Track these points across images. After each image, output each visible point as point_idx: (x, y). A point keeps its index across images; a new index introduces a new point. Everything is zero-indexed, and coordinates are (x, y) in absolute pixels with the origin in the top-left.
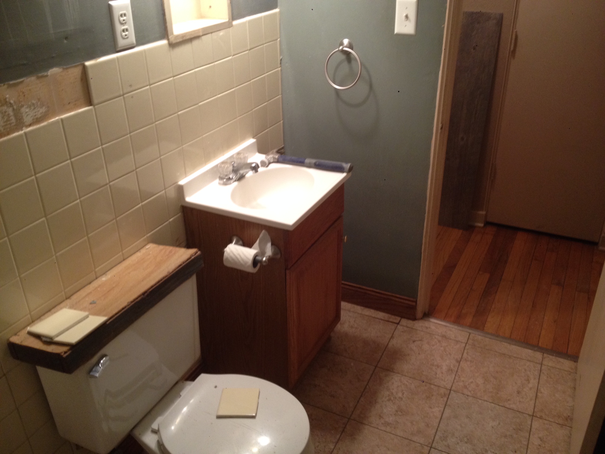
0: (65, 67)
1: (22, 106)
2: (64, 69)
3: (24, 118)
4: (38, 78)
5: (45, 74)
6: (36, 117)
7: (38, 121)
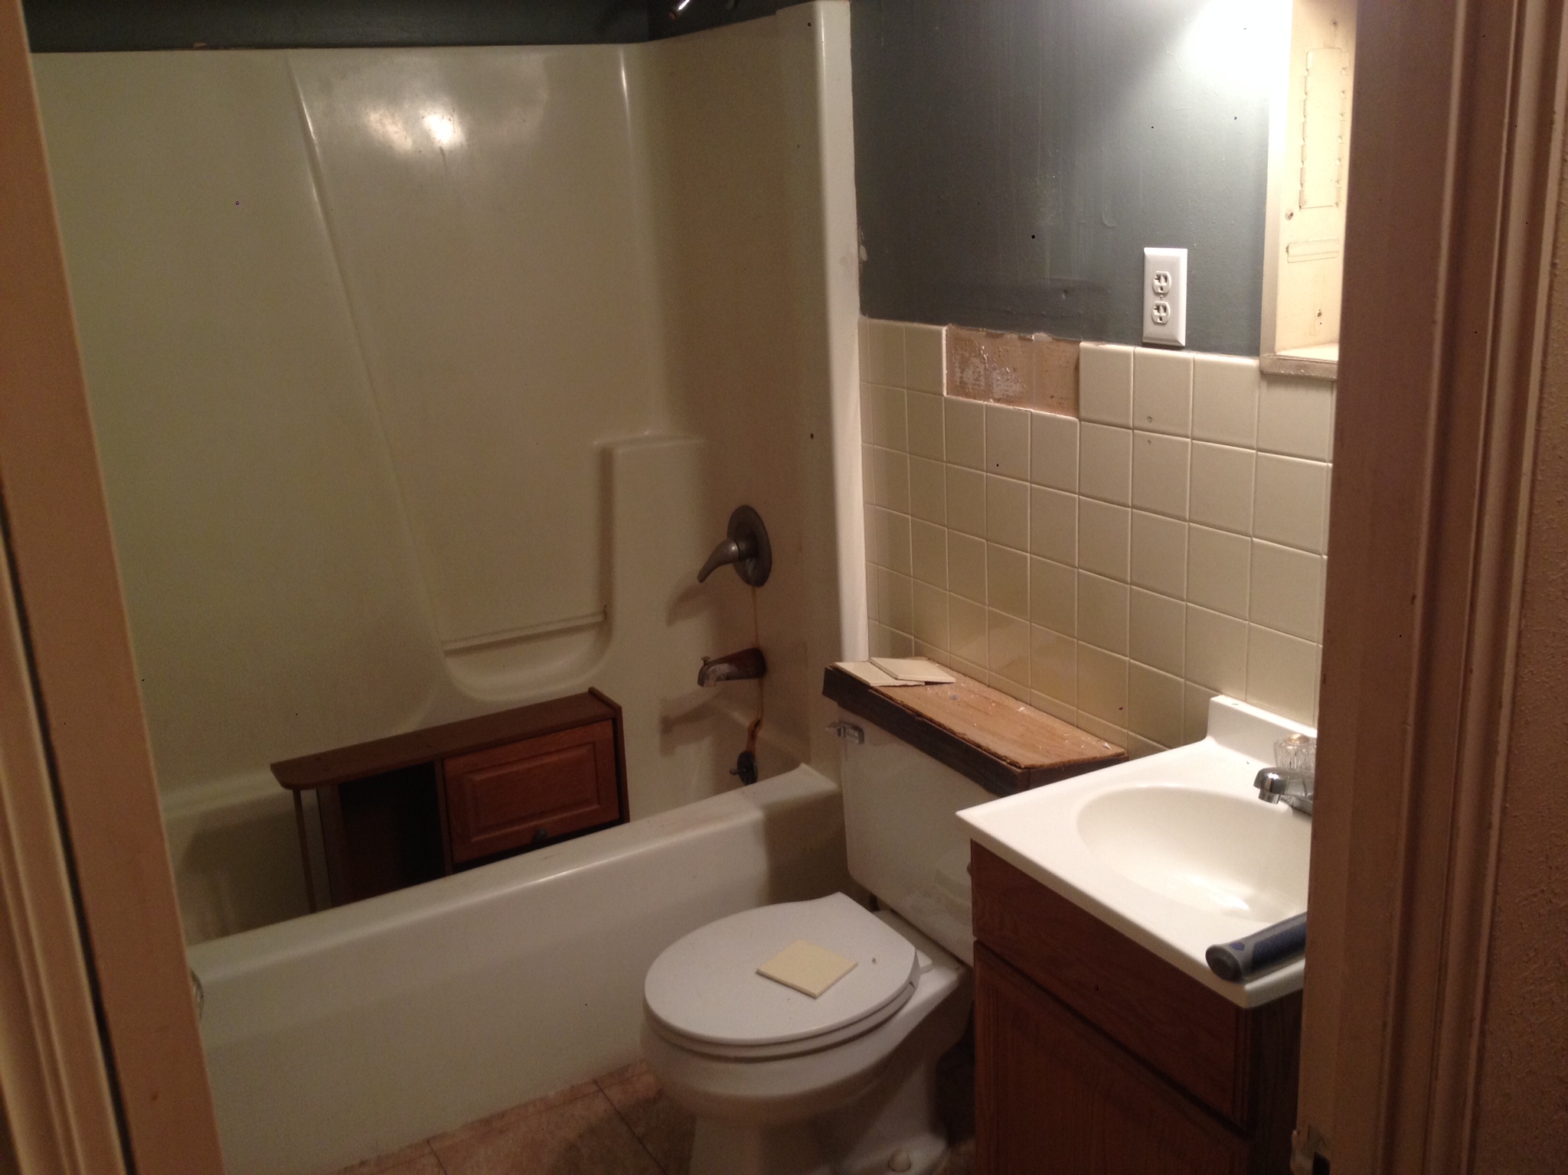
0: (1056, 337)
1: (995, 369)
2: (1054, 339)
3: (994, 386)
4: (1020, 338)
5: (1029, 337)
6: (1008, 393)
7: (1008, 400)
